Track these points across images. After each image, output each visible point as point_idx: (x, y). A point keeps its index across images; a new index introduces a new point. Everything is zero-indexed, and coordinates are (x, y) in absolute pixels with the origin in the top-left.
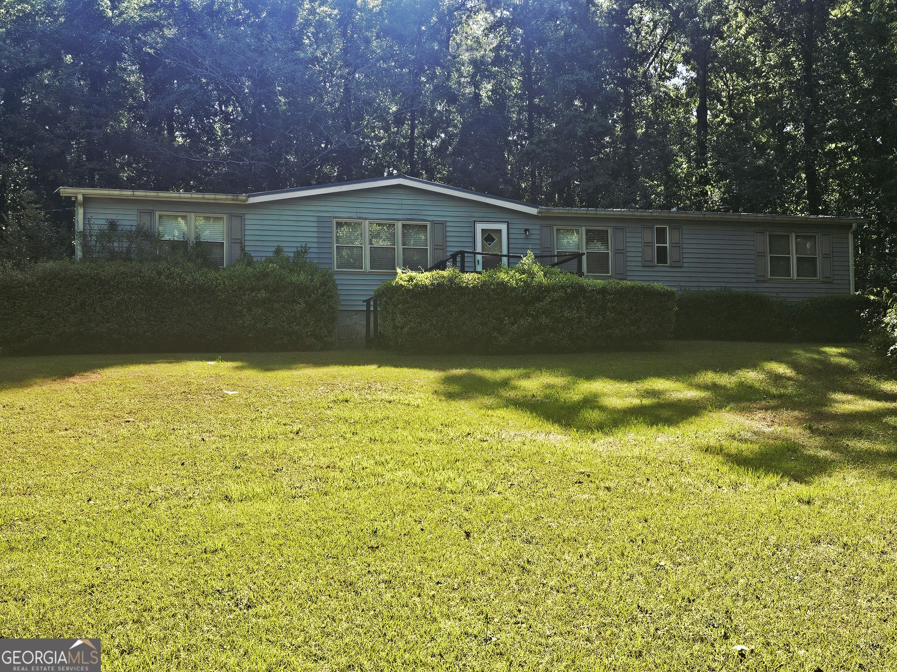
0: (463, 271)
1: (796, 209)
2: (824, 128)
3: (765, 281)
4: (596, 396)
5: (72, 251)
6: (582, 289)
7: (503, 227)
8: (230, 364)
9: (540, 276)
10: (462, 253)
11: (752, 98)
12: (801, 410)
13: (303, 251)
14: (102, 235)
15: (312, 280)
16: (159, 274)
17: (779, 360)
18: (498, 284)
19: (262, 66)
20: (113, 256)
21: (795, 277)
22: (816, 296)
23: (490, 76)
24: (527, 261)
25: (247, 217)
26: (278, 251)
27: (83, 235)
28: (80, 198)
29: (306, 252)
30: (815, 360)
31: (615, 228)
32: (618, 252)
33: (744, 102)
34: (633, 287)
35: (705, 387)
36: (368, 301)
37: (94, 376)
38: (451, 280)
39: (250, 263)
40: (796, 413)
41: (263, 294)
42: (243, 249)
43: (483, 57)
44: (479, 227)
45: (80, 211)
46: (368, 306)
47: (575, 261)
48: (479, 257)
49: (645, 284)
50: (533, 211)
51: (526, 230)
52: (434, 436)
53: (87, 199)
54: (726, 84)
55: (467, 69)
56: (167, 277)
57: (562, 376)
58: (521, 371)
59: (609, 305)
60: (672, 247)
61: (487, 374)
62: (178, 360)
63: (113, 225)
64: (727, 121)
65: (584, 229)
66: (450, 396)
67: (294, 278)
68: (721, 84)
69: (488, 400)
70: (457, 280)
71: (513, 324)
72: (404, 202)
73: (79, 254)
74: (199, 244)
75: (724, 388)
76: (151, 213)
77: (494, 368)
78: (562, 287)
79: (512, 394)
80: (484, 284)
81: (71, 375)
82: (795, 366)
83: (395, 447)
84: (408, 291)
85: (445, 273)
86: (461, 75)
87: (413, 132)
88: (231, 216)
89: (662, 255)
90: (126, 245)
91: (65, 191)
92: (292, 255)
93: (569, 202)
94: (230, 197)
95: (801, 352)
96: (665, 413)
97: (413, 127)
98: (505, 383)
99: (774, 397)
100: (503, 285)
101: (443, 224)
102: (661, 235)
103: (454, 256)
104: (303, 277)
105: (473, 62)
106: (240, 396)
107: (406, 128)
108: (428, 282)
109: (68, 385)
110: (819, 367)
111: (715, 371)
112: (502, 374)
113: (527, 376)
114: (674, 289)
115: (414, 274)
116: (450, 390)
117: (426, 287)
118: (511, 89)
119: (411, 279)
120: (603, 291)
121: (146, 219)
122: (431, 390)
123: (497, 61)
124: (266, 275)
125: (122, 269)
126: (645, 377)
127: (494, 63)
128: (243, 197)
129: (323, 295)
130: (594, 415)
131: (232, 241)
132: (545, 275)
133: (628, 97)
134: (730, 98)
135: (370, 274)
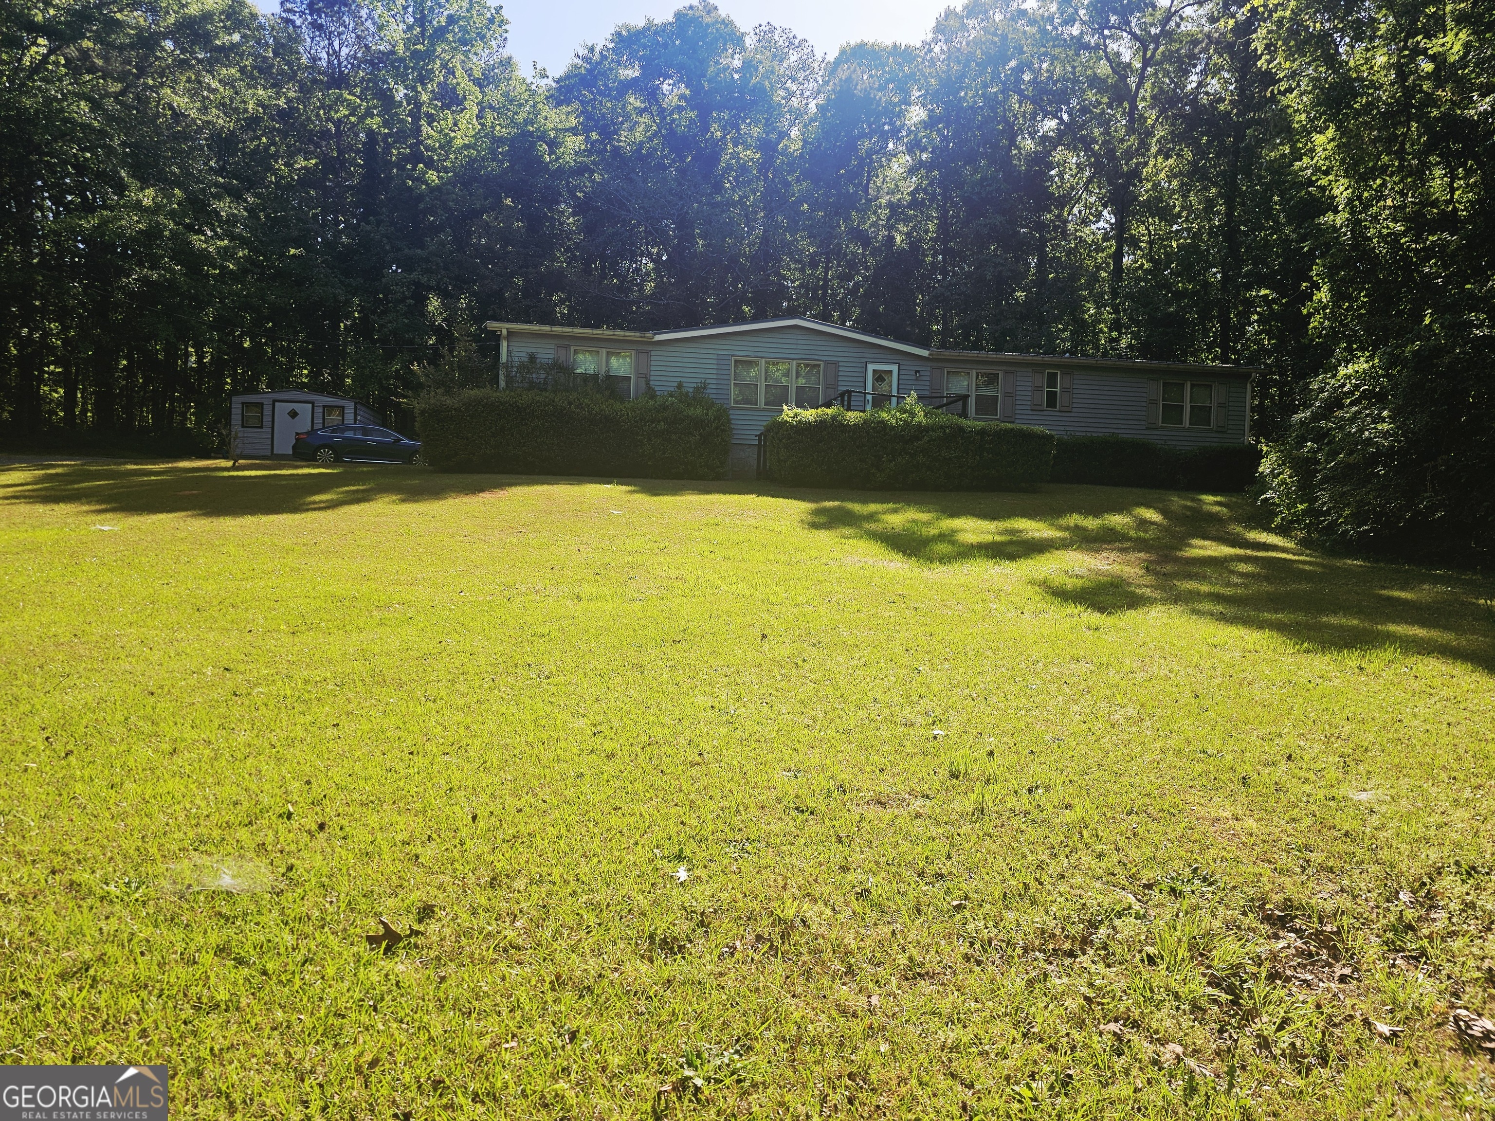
0: (849, 409)
1: (1207, 358)
2: (1239, 275)
3: (1156, 429)
4: (954, 532)
5: (495, 380)
6: (961, 429)
7: (894, 368)
8: (624, 488)
9: (920, 417)
10: (849, 392)
11: (1174, 244)
12: (1147, 552)
13: (702, 387)
14: (522, 366)
15: (707, 414)
16: (570, 403)
17: (1148, 506)
18: (879, 422)
19: (682, 209)
20: (532, 386)
21: (1188, 425)
22: (1207, 444)
23: (906, 220)
24: (911, 400)
25: (653, 353)
26: (680, 386)
27: (506, 366)
28: (505, 332)
29: (705, 388)
30: (1186, 507)
31: (1006, 372)
32: (1007, 395)
33: (1165, 247)
34: (1012, 429)
35: (1067, 528)
36: (760, 436)
37: (502, 492)
38: (834, 418)
39: (653, 396)
40: (1142, 555)
41: (662, 426)
42: (647, 384)
43: (899, 200)
44: (871, 367)
45: (504, 344)
46: (760, 440)
47: (961, 403)
48: (869, 397)
49: (1025, 427)
50: (925, 353)
51: (917, 372)
52: (783, 558)
53: (510, 333)
54: (1147, 229)
55: (884, 213)
56: (577, 407)
57: (929, 511)
58: (891, 505)
59: (987, 446)
60: (1062, 392)
61: (857, 508)
62: (580, 482)
63: (532, 358)
64: (1146, 266)
65: (974, 372)
66: (814, 526)
67: (691, 412)
68: (1142, 229)
69: (847, 531)
70: (840, 418)
71: (891, 461)
72: (799, 342)
73: (502, 384)
74: (608, 377)
75: (1085, 529)
76: (567, 347)
77: (865, 501)
78: (942, 427)
79: (873, 526)
80: (865, 421)
81: (482, 490)
82: (1164, 512)
83: (742, 565)
84: (792, 426)
85: (829, 411)
86: (879, 218)
87: (826, 274)
88: (639, 352)
89: (1052, 399)
90: (543, 376)
91: (492, 325)
92: (691, 390)
93: (976, 347)
94: (638, 334)
95: (1176, 499)
96: (1010, 549)
97: (827, 269)
98: (871, 517)
99: (1130, 539)
100: (883, 422)
101: (836, 363)
102: (1052, 380)
103: (842, 395)
104: (699, 411)
105: (891, 205)
106: (624, 515)
107: (820, 271)
108: (811, 419)
109: (477, 499)
110: (1188, 513)
111: (1081, 513)
112: (873, 507)
113: (895, 511)
114: (1053, 433)
115: (799, 410)
116: (816, 520)
117: (809, 423)
118: (927, 231)
119: (796, 415)
120: (982, 432)
121: (562, 353)
122: (799, 519)
123: (914, 204)
124: (665, 408)
125: (537, 398)
126: (1009, 517)
127: (910, 206)
128: (649, 334)
129: (717, 428)
130: (942, 548)
131: (639, 375)
132: (925, 416)
133: (1043, 242)
134: (1151, 243)
135: (764, 410)
